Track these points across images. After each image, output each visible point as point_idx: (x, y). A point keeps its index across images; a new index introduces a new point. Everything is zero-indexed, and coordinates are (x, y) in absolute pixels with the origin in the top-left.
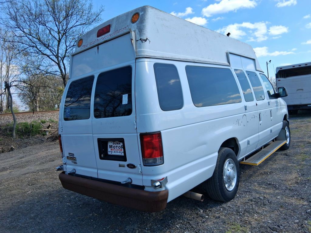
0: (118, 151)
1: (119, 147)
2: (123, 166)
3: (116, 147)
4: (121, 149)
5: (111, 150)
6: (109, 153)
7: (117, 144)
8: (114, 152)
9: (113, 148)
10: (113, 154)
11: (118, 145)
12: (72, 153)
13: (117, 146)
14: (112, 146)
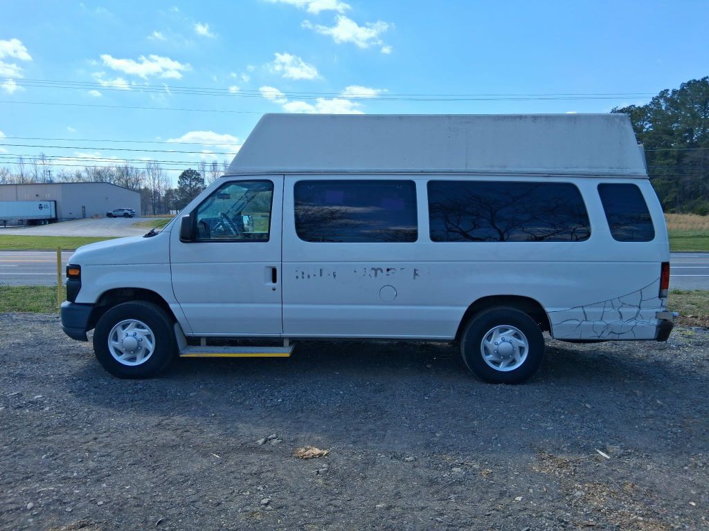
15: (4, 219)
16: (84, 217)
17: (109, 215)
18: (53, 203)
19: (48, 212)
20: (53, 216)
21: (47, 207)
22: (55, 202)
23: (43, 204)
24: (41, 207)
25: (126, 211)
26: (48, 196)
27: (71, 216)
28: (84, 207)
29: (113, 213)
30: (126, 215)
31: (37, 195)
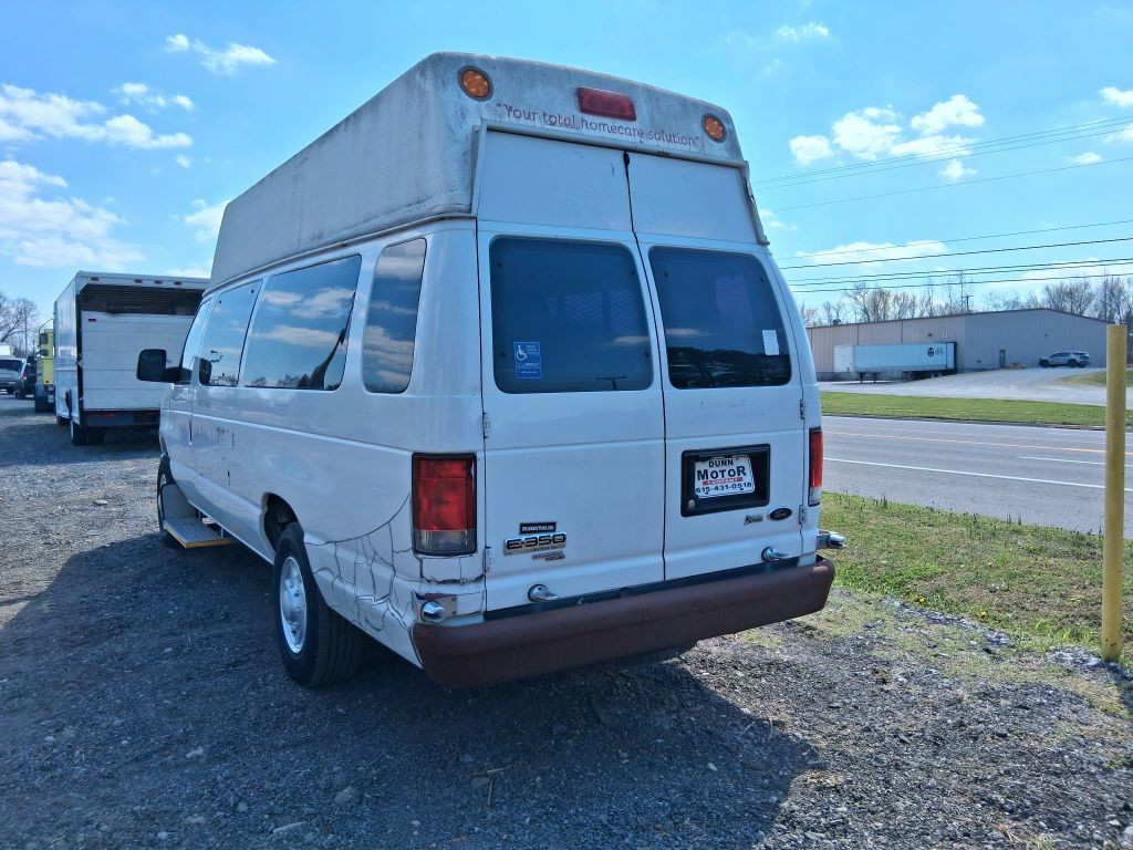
0: (730, 485)
1: (732, 473)
2: (759, 519)
3: (720, 474)
4: (736, 476)
5: (705, 483)
6: (701, 495)
7: (725, 463)
8: (717, 488)
9: (711, 479)
10: (713, 493)
11: (727, 468)
12: (546, 521)
13: (722, 472)
14: (706, 471)
15: (873, 371)
16: (1002, 365)
17: (1044, 364)
18: (951, 346)
19: (943, 359)
20: (951, 366)
21: (940, 351)
22: (955, 344)
23: (935, 347)
24: (931, 352)
25: (1073, 356)
26: (945, 335)
27: (979, 366)
28: (1003, 351)
29: (1049, 359)
30: (1072, 364)
31: (930, 335)
